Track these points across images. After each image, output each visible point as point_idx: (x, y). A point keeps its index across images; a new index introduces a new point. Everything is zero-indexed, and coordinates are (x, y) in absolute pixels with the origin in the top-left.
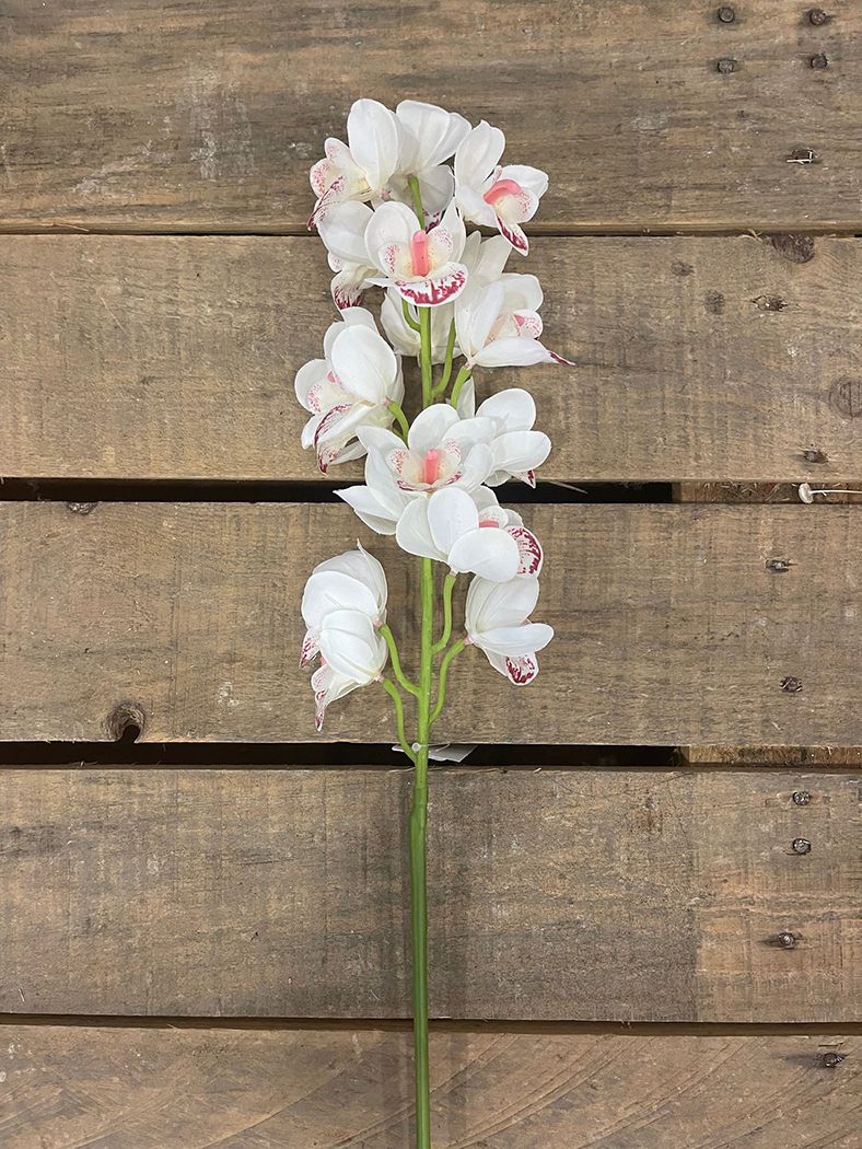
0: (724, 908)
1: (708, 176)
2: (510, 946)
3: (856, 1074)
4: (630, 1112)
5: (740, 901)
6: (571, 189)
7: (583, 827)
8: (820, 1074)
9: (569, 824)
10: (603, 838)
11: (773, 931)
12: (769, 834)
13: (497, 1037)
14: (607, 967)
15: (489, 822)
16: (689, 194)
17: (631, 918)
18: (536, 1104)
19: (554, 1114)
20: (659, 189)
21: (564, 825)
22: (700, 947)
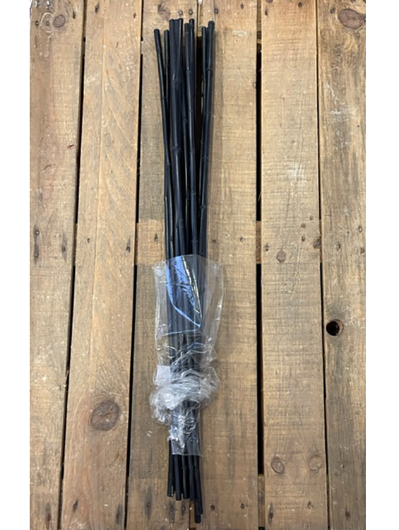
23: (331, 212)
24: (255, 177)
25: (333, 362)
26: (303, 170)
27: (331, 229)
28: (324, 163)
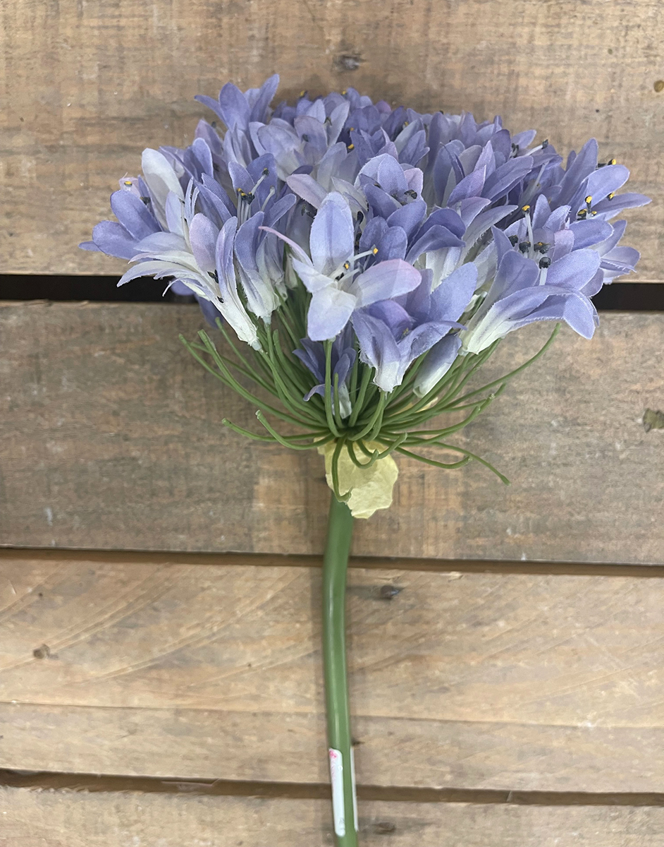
2: (67, 481)
3: (412, 606)
4: (192, 632)
7: (134, 364)
8: (375, 605)
9: (121, 360)
10: (156, 374)
13: (62, 564)
14: (165, 501)
15: (38, 357)
17: (187, 456)
18: (101, 624)
19: (119, 633)
21: (115, 362)
22: (257, 483)
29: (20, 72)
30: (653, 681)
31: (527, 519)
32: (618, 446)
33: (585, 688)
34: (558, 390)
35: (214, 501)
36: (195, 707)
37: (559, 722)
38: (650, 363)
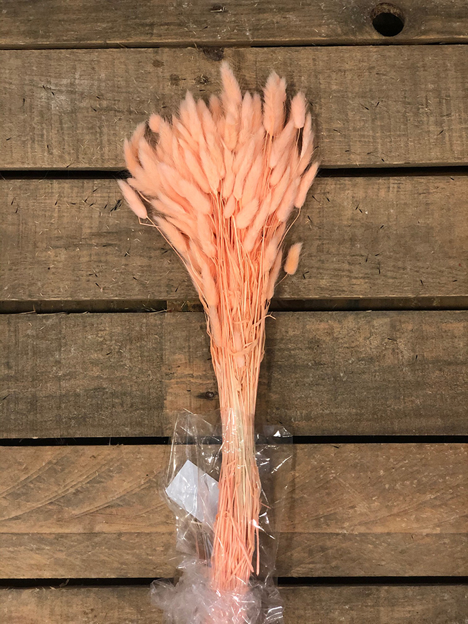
0: (178, 380)
1: (172, 19)
2: (69, 401)
4: (130, 484)
5: (186, 376)
6: (104, 26)
7: (106, 341)
9: (101, 339)
11: (203, 391)
12: (201, 342)
15: (60, 339)
16: (162, 27)
17: (131, 386)
18: (81, 482)
19: (91, 486)
20: (147, 25)
21: (98, 340)
22: (165, 399)
23: (143, 25)
24: (67, 184)
25: (457, 25)
26: (53, 81)
27: (181, 25)
28: (36, 37)
29: (64, 214)
30: (376, 503)
31: (301, 414)
32: (342, 375)
33: (341, 508)
34: (310, 348)
35: (143, 409)
36: (129, 531)
37: (329, 531)
38: (351, 334)
